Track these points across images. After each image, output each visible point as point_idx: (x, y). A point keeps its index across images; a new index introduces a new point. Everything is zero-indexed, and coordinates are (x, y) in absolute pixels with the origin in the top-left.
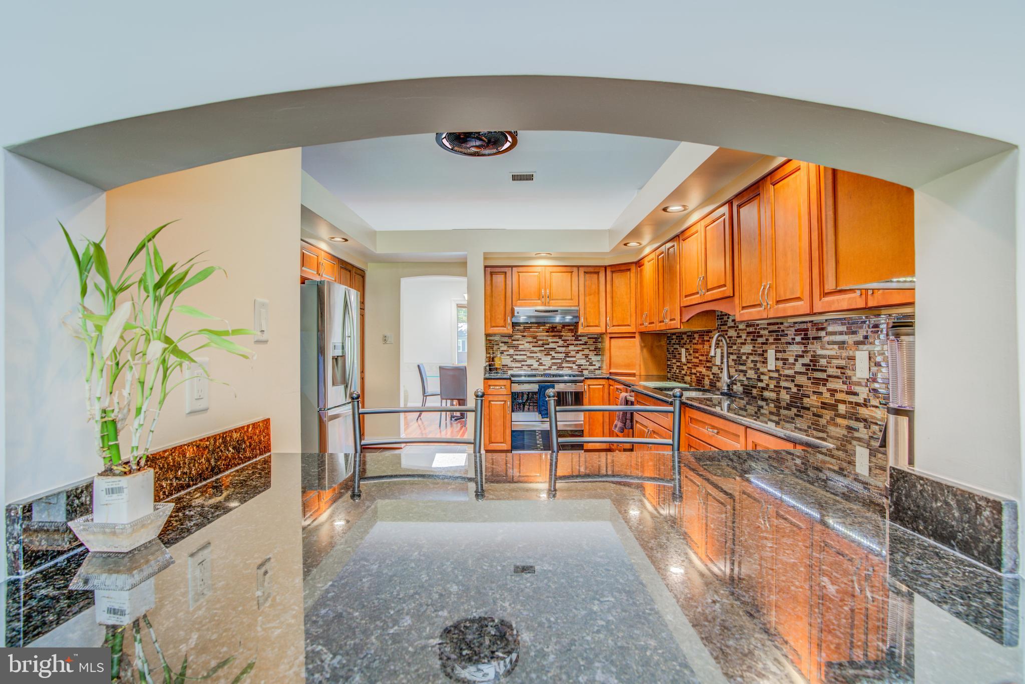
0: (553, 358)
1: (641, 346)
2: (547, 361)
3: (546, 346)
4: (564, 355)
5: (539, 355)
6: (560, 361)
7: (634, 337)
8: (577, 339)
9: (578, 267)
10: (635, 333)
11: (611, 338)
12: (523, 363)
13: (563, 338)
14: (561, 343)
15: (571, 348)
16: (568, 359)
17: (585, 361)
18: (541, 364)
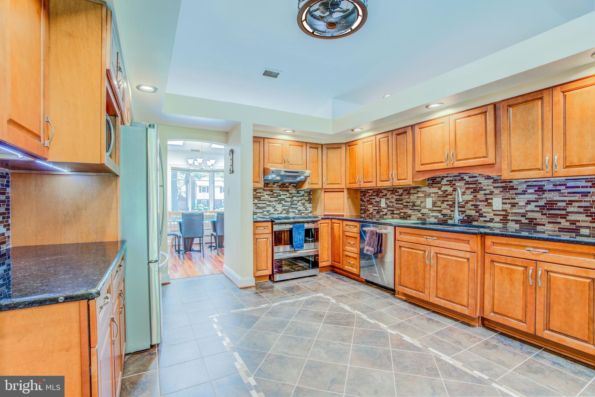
0: (283, 206)
1: (347, 197)
2: (279, 207)
3: (279, 197)
4: (290, 203)
5: (274, 203)
6: (287, 208)
7: (343, 191)
8: (298, 193)
9: (306, 143)
10: (344, 188)
11: (325, 192)
12: (264, 209)
13: (290, 192)
14: (288, 195)
15: (295, 198)
16: (293, 206)
17: (302, 207)
18: (276, 210)
